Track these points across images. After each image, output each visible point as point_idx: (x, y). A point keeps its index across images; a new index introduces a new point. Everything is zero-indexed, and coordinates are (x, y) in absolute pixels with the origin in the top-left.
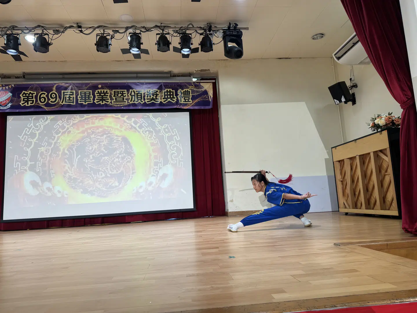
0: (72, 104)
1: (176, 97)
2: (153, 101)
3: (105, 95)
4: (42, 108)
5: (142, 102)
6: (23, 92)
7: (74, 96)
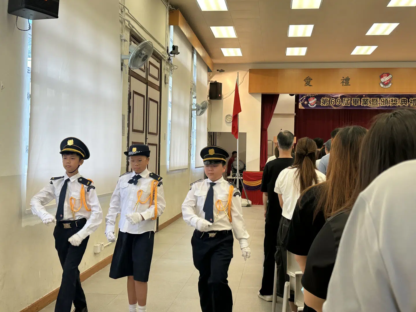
0: (348, 105)
1: (408, 103)
2: (394, 105)
3: (366, 101)
4: (332, 107)
5: (388, 105)
6: (323, 98)
7: (350, 101)
